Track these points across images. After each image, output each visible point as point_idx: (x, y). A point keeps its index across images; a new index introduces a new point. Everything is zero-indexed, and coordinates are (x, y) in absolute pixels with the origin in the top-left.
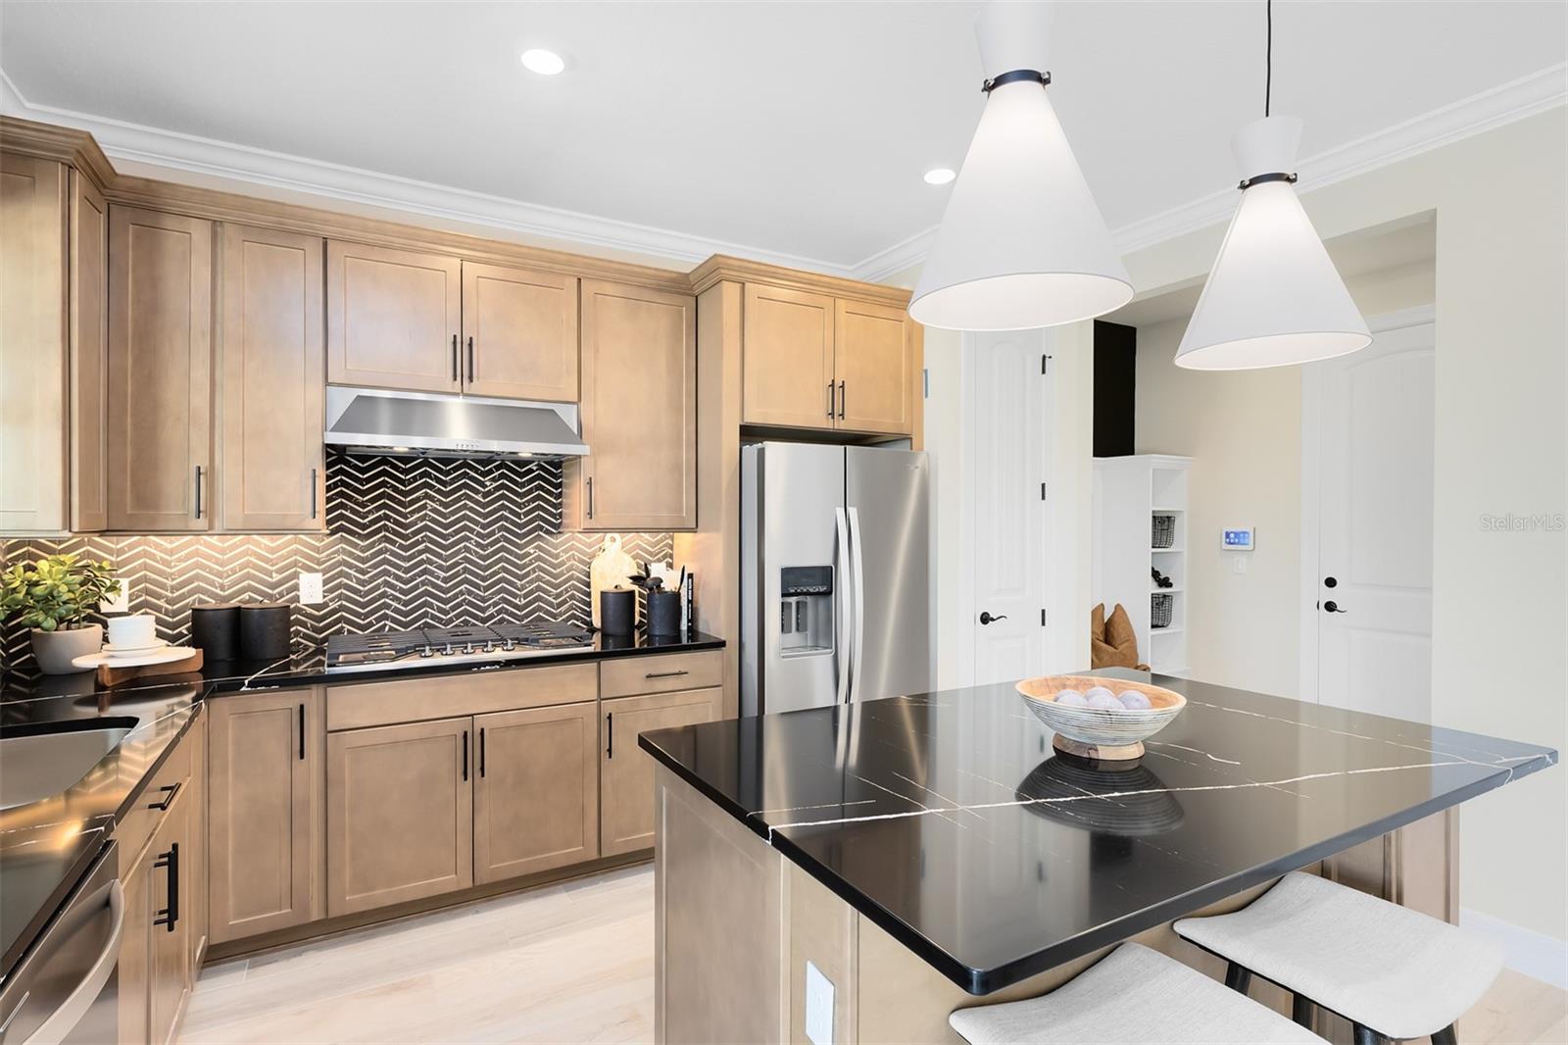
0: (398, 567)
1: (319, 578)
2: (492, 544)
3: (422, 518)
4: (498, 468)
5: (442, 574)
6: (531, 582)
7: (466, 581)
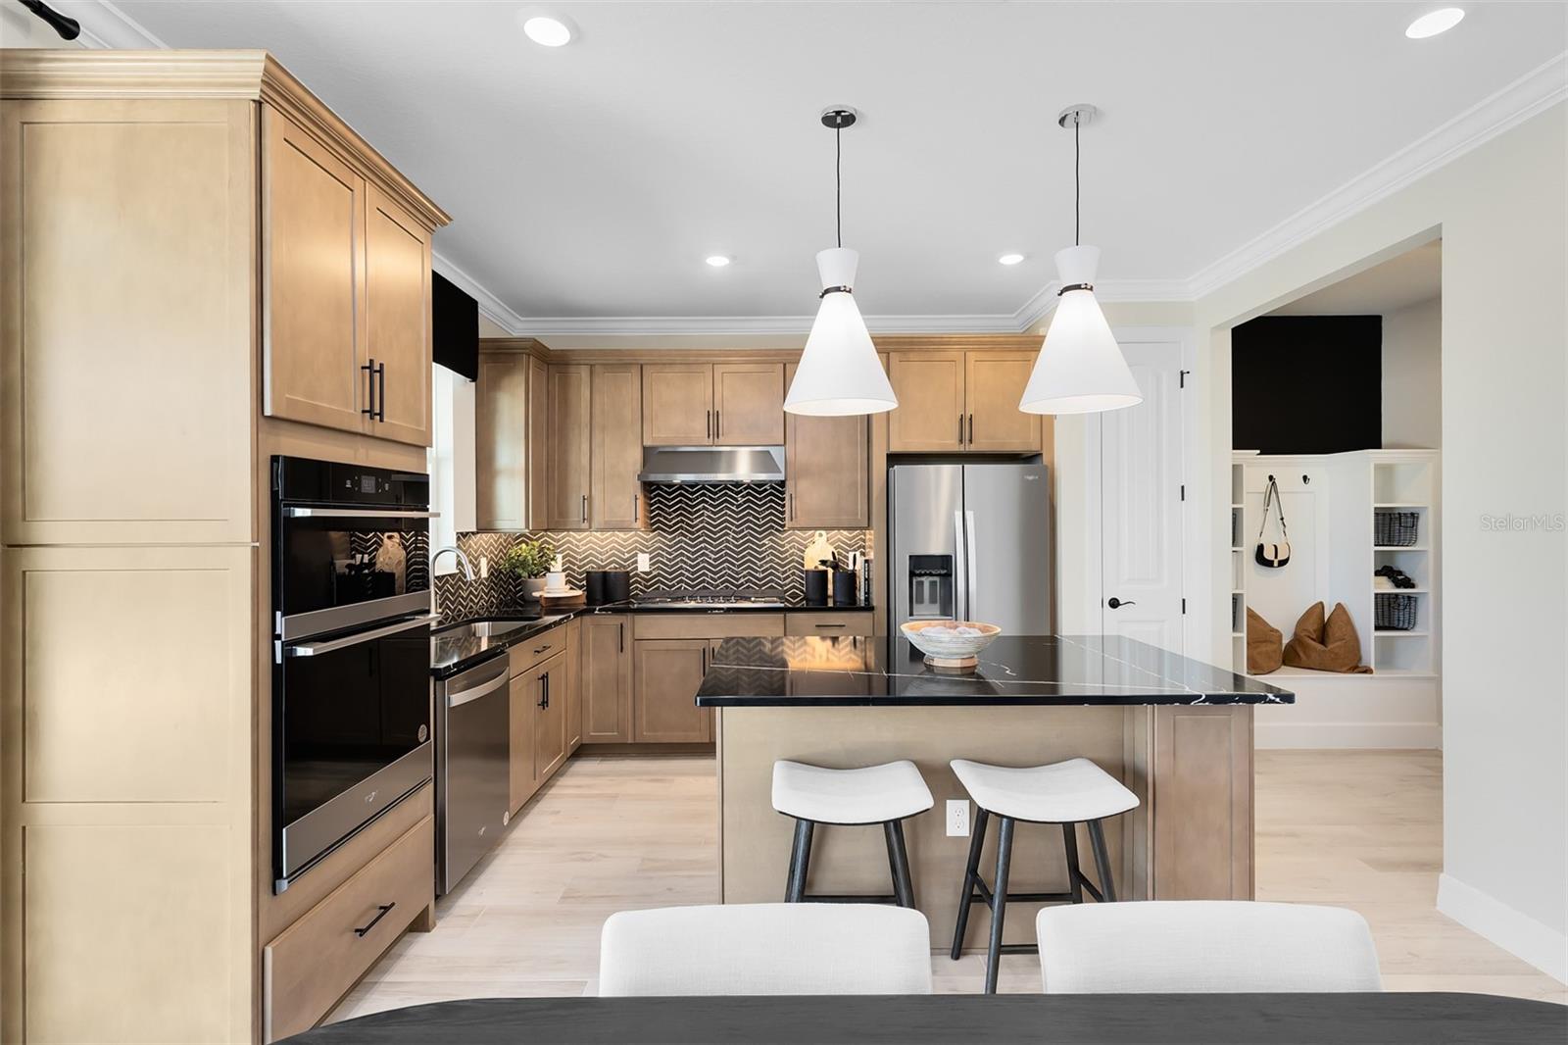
0: (689, 551)
1: (647, 556)
2: (742, 538)
3: (701, 522)
4: (745, 489)
5: (713, 556)
6: (766, 563)
7: (727, 561)
